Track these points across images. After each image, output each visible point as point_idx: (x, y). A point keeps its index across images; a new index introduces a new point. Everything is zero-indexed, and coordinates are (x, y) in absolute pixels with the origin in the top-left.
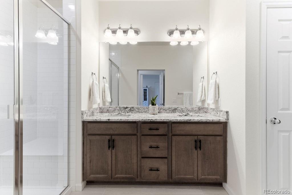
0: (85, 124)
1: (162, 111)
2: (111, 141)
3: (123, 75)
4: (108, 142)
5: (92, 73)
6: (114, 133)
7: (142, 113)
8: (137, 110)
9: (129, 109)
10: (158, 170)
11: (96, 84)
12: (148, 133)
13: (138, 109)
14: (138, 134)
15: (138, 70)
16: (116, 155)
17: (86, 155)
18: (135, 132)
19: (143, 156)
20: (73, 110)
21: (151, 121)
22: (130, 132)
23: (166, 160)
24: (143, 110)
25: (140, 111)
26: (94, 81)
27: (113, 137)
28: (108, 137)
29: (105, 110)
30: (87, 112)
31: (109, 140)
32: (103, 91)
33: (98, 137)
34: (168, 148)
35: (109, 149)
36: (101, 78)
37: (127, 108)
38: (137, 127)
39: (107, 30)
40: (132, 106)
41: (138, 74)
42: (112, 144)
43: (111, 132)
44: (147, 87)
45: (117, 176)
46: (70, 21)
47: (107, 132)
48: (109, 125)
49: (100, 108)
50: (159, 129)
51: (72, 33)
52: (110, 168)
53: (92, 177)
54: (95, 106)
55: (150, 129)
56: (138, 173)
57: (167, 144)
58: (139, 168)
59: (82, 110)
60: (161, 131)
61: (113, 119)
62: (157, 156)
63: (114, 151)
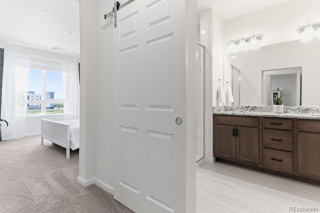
0: (215, 116)
1: (289, 111)
2: (235, 131)
3: (244, 78)
4: (232, 131)
5: (219, 79)
6: (237, 124)
7: (265, 112)
8: (259, 109)
9: (251, 108)
10: (281, 161)
11: (222, 87)
12: (270, 127)
13: (261, 108)
14: (260, 128)
15: (263, 72)
16: (239, 141)
17: (216, 139)
18: (257, 126)
19: (265, 146)
20: (206, 106)
21: (273, 117)
22: (252, 125)
23: (290, 154)
24: (267, 110)
25: (263, 110)
26: (221, 86)
27: (237, 128)
28: (233, 127)
29: (229, 109)
30: (216, 108)
31: (233, 129)
32: (227, 93)
33: (225, 127)
34: (293, 143)
35: (234, 136)
36: (225, 83)
37: (249, 107)
38: (259, 121)
39: (231, 43)
40: (255, 106)
41: (262, 75)
42: (236, 133)
43: (235, 123)
44: (278, 90)
45: (240, 158)
46: (204, 45)
47: (232, 123)
48: (234, 118)
49: (225, 107)
50: (281, 124)
51: (206, 53)
52: (234, 151)
53: (220, 155)
54: (221, 105)
55: (272, 124)
56: (260, 160)
57: (292, 139)
58: (261, 157)
59: (213, 106)
60: (284, 127)
61: (237, 114)
62: (279, 148)
63: (237, 138)
